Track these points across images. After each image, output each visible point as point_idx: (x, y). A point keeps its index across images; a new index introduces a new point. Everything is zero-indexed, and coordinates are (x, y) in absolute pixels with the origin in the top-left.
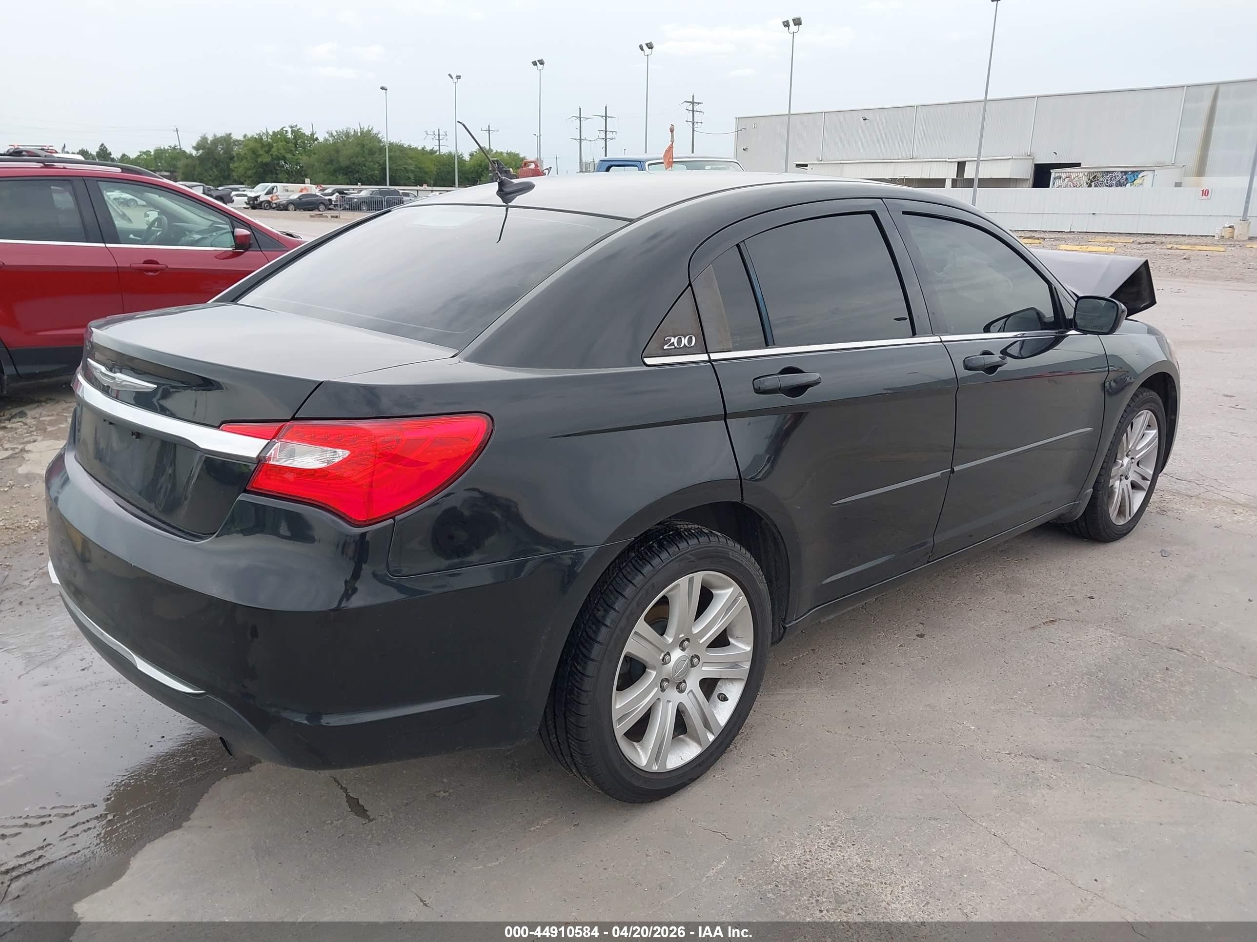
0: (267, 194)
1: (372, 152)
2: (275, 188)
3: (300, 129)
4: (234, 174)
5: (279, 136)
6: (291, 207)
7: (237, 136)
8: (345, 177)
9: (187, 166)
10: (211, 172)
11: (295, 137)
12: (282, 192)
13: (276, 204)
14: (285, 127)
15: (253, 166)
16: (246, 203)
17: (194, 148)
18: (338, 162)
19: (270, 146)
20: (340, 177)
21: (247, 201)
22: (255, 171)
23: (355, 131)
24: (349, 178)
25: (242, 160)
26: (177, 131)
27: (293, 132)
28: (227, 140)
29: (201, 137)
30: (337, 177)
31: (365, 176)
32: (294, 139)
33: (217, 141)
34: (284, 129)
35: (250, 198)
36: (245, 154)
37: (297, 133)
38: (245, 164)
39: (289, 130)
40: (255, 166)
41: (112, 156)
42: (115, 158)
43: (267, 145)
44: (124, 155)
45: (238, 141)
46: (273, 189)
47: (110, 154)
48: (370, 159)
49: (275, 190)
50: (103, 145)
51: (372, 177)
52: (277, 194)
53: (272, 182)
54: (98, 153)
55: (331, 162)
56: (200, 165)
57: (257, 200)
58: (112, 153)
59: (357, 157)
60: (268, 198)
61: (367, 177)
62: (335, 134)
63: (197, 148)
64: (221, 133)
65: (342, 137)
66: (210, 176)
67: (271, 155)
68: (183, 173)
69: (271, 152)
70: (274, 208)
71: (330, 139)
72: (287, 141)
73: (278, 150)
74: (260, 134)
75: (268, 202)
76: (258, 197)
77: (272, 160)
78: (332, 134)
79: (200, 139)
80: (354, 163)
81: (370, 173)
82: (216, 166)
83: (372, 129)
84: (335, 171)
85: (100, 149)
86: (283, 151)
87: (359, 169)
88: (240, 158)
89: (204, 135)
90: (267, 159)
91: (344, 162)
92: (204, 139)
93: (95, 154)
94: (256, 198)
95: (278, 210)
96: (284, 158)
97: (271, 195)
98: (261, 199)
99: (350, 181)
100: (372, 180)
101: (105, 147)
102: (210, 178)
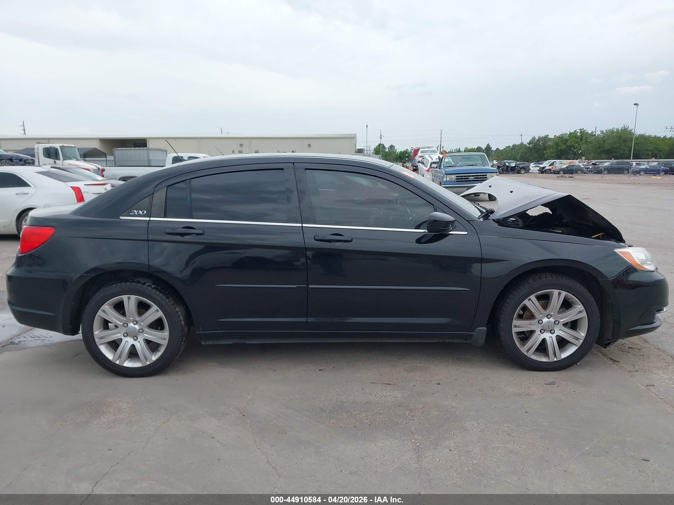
0: (550, 165)
1: (625, 141)
2: (555, 162)
3: (585, 130)
4: (546, 156)
5: (573, 135)
6: (562, 172)
7: (551, 136)
8: (606, 155)
9: (523, 152)
10: (534, 156)
11: (582, 135)
12: (559, 164)
13: (553, 170)
14: (577, 130)
15: (555, 151)
16: (538, 170)
17: (528, 143)
18: (604, 147)
19: (567, 140)
20: (603, 155)
21: (539, 169)
22: (556, 154)
23: (617, 129)
24: (609, 155)
25: (550, 148)
26: (522, 135)
27: (580, 132)
28: (546, 139)
29: (532, 138)
30: (602, 156)
31: (619, 154)
32: (581, 136)
33: (540, 139)
34: (576, 131)
35: (541, 168)
36: (552, 145)
37: (582, 132)
38: (551, 150)
39: (579, 131)
40: (556, 152)
41: (492, 149)
42: (493, 150)
43: (565, 140)
44: (497, 148)
45: (551, 138)
46: (554, 162)
47: (491, 148)
48: (623, 145)
49: (555, 163)
50: (488, 144)
51: (623, 155)
52: (556, 165)
53: (553, 160)
54: (486, 148)
55: (600, 147)
56: (529, 152)
57: (544, 169)
58: (492, 148)
59: (615, 144)
60: (550, 167)
61: (620, 155)
62: (604, 131)
63: (529, 143)
64: (543, 135)
65: (608, 133)
66: (533, 157)
67: (566, 145)
68: (520, 156)
69: (567, 144)
70: (552, 173)
71: (601, 135)
72: (577, 137)
73: (571, 142)
74: (562, 134)
75: (550, 169)
76: (545, 167)
77: (566, 148)
78: (603, 132)
79: (531, 139)
80: (613, 148)
81: (622, 153)
82: (537, 152)
83: (628, 127)
84: (601, 152)
85: (487, 146)
86: (573, 143)
87: (616, 150)
88: (550, 147)
89: (534, 137)
90: (563, 147)
91: (607, 147)
92: (534, 138)
93: (484, 148)
94: (544, 168)
95: (554, 174)
96: (573, 146)
97: (552, 166)
98: (546, 168)
99: (610, 157)
100: (623, 156)
101: (489, 145)
102: (533, 158)
